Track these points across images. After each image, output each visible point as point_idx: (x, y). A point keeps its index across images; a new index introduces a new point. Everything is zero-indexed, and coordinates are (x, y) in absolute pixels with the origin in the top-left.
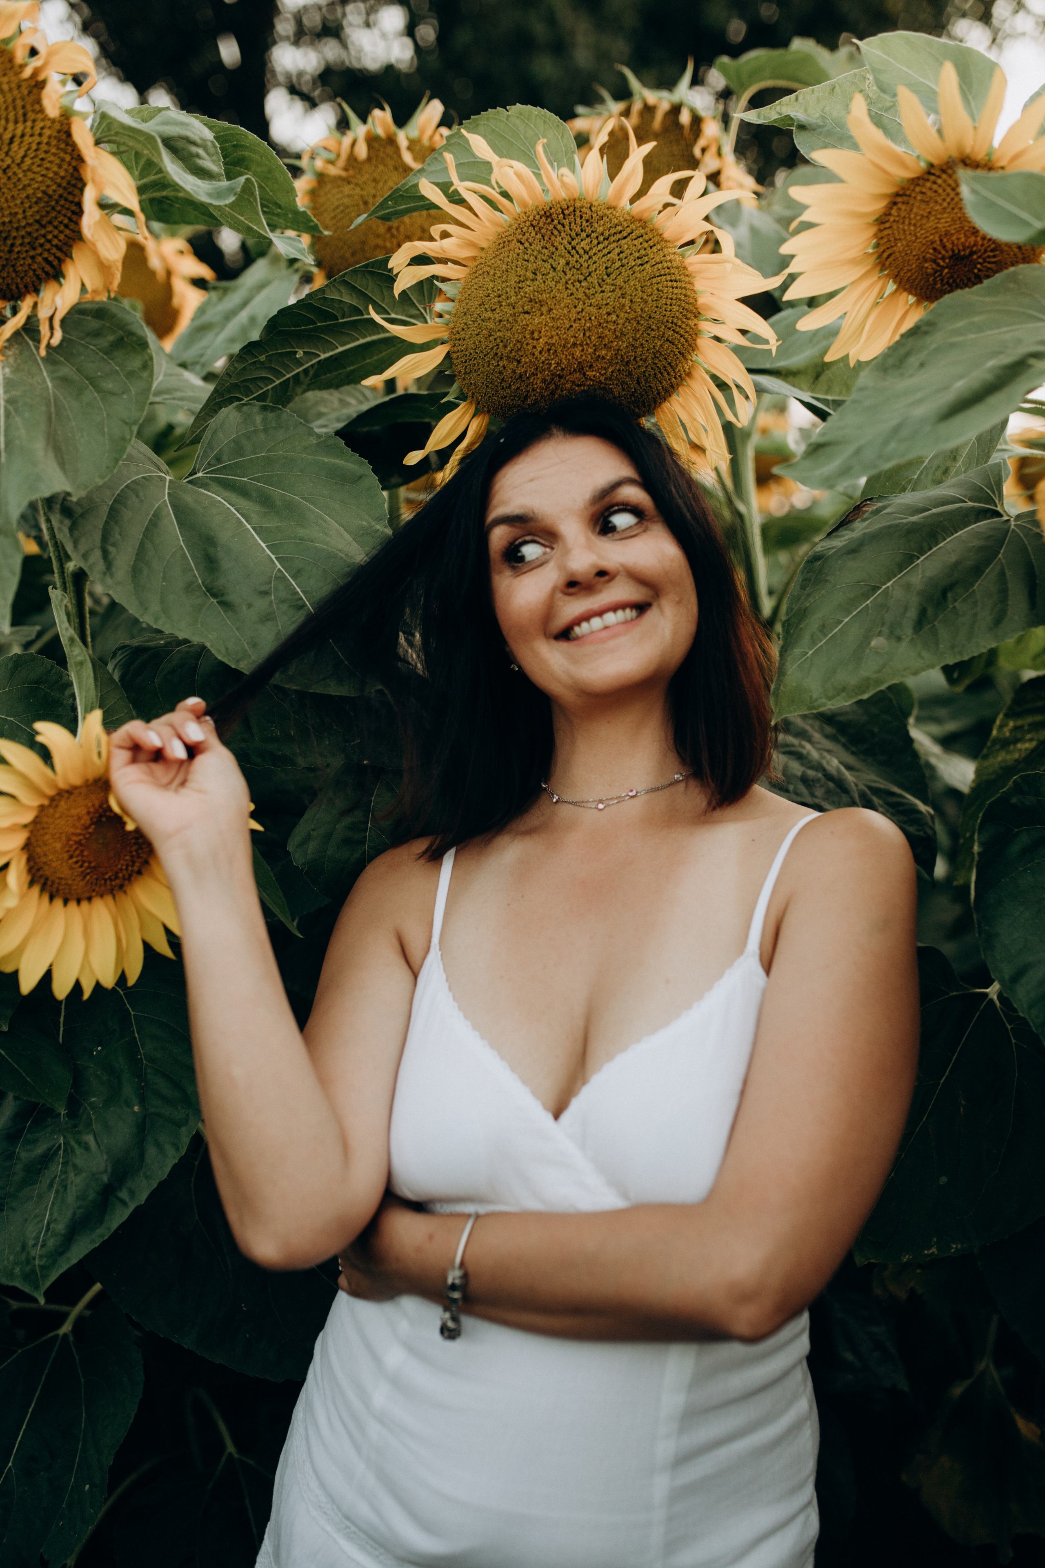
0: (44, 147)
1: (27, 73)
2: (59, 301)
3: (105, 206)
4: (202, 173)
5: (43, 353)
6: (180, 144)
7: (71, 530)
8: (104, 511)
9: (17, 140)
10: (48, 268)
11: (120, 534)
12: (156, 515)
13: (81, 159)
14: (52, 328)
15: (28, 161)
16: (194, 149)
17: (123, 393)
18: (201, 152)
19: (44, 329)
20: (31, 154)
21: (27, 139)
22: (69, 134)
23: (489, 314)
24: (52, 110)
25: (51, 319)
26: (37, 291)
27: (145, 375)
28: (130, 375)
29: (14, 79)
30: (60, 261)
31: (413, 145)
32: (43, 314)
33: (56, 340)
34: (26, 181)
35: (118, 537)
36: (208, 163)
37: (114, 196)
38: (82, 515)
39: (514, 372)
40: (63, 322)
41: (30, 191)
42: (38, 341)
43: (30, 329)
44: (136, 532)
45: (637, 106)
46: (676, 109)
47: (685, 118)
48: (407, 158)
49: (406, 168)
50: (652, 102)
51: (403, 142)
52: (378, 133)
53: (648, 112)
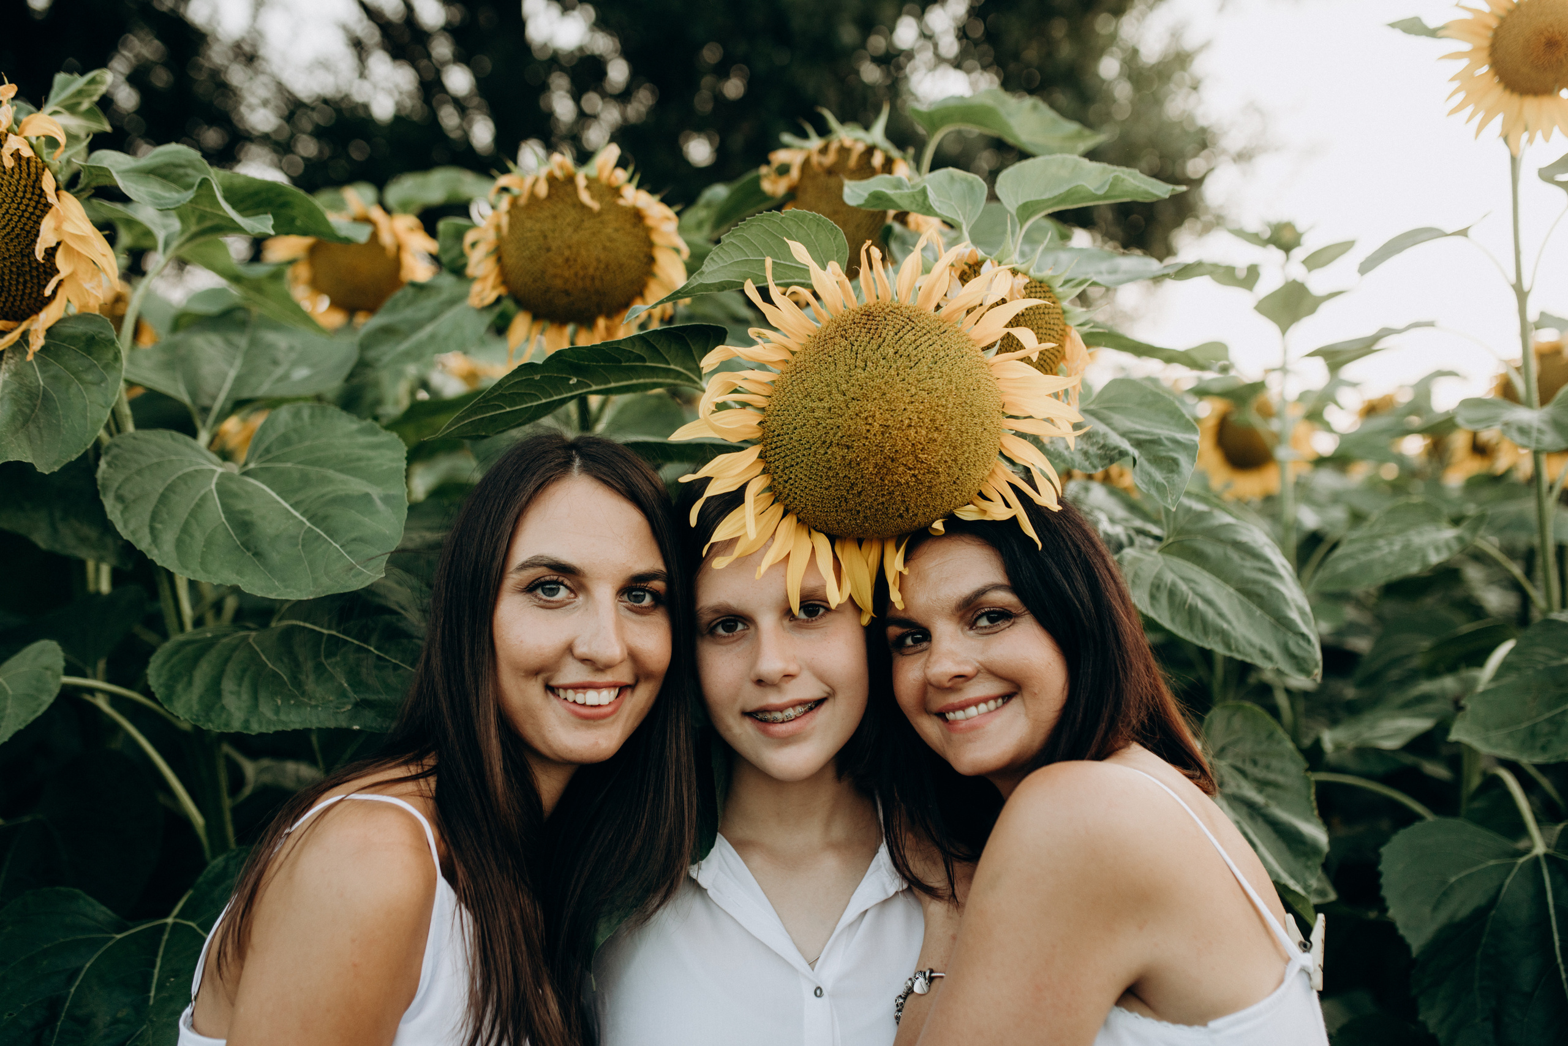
2: (45, 316)
5: (32, 358)
7: (122, 513)
8: (154, 498)
11: (167, 514)
12: (203, 499)
14: (37, 338)
17: (101, 382)
23: (817, 404)
25: (38, 330)
28: (106, 367)
31: (591, 183)
32: (33, 328)
35: (166, 516)
38: (134, 501)
39: (843, 457)
44: (182, 513)
45: (834, 146)
46: (870, 150)
47: (878, 160)
48: (585, 197)
49: (583, 206)
50: (848, 143)
51: (581, 181)
52: (559, 174)
53: (844, 151)
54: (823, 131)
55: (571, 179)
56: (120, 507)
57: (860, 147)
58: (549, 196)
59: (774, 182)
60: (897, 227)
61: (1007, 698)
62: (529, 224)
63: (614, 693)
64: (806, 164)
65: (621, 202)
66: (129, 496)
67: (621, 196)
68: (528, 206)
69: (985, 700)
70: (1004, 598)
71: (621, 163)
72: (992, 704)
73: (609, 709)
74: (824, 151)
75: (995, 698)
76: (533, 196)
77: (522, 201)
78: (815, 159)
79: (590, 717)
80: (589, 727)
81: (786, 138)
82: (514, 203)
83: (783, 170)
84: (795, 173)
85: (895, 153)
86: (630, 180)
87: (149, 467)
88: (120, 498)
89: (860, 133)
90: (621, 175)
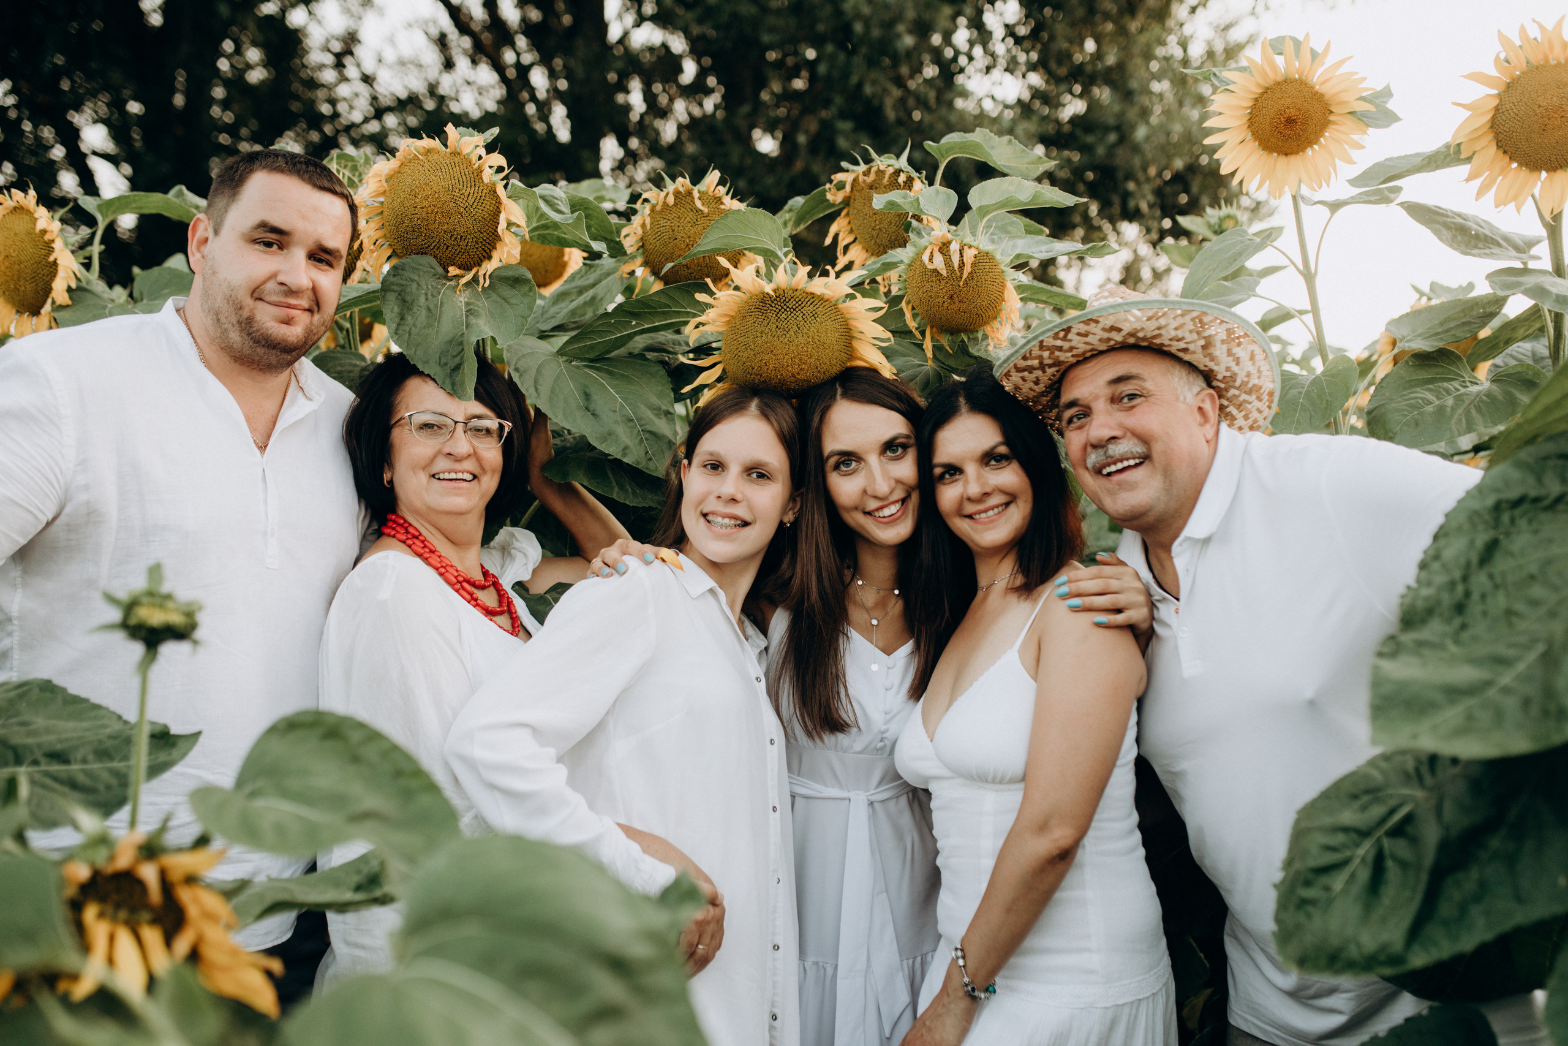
0: (483, 198)
1: (476, 166)
2: (489, 266)
3: (510, 224)
4: (560, 212)
5: (480, 290)
6: (549, 199)
9: (471, 195)
10: (484, 254)
13: (500, 203)
14: (485, 279)
15: (476, 204)
16: (556, 201)
17: (520, 303)
18: (559, 203)
19: (481, 280)
20: (477, 201)
21: (476, 194)
22: (495, 192)
24: (486, 180)
25: (485, 274)
26: (480, 265)
27: (531, 294)
28: (524, 295)
29: (471, 169)
30: (490, 250)
31: (702, 195)
32: (481, 273)
33: (486, 285)
34: (474, 213)
36: (562, 208)
37: (514, 220)
40: (490, 276)
41: (476, 217)
42: (478, 285)
43: (475, 279)
46: (898, 172)
47: (902, 178)
48: (698, 204)
49: (698, 210)
50: (882, 168)
51: (696, 195)
52: (681, 189)
53: (880, 173)
54: (868, 160)
55: (689, 193)
56: (517, 374)
57: (891, 170)
58: (675, 204)
59: (834, 195)
60: (914, 223)
61: (1007, 504)
62: (662, 223)
63: (898, 506)
64: (855, 180)
65: (722, 207)
66: (522, 369)
67: (722, 203)
68: (662, 210)
69: (997, 506)
70: (1003, 449)
71: (722, 182)
72: (1000, 509)
73: (899, 514)
74: (866, 173)
75: (1001, 505)
76: (665, 204)
77: (658, 208)
78: (861, 178)
79: (892, 520)
80: (892, 526)
81: (844, 164)
82: (653, 210)
83: (841, 186)
84: (848, 188)
85: (914, 174)
86: (727, 194)
87: (528, 354)
88: (517, 370)
89: (893, 161)
90: (722, 190)
